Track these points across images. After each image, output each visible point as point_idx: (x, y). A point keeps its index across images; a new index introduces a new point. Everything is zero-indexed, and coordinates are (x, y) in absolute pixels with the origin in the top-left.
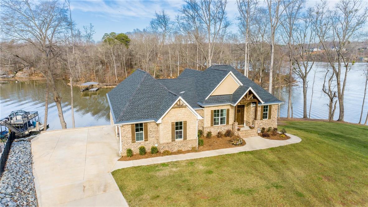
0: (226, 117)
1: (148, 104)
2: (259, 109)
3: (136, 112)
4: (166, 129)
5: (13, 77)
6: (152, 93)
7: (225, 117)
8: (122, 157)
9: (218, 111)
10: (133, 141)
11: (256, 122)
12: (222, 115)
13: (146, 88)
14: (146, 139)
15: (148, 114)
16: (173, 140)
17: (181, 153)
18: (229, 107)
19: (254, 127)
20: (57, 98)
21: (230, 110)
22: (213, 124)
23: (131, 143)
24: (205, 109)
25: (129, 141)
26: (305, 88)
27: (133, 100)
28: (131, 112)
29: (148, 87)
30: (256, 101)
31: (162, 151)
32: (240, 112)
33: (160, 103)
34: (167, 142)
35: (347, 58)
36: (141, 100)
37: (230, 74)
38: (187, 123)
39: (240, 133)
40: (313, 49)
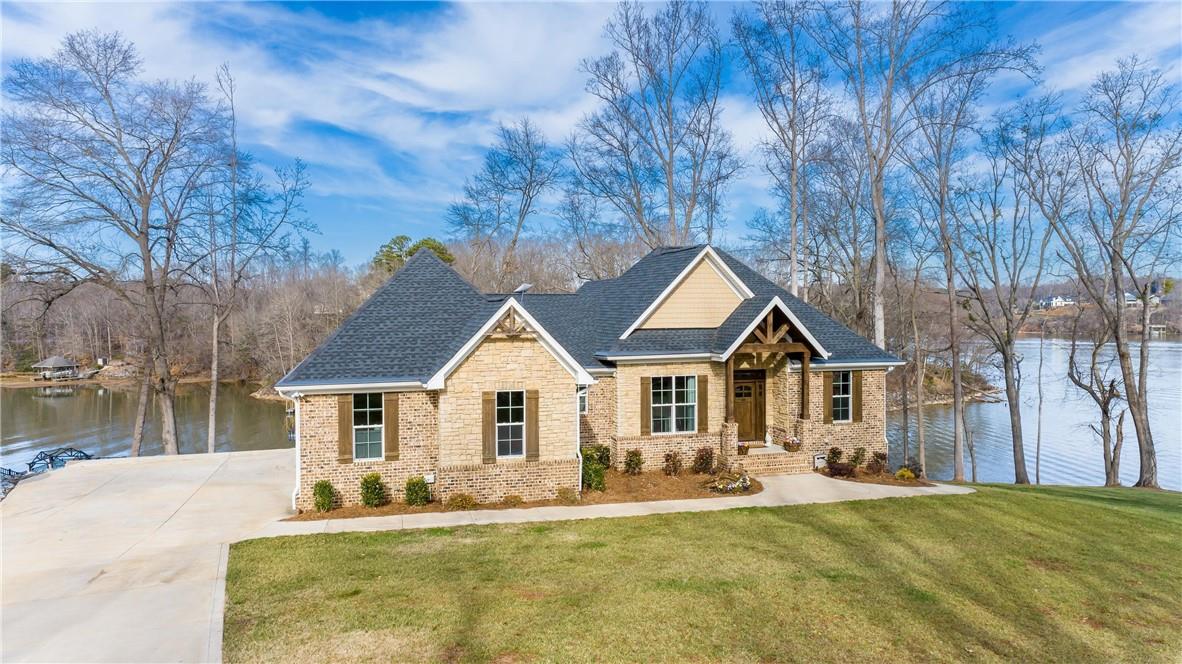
0: (696, 404)
1: (409, 335)
2: (816, 383)
3: (360, 355)
4: (463, 416)
5: (91, 377)
6: (429, 304)
7: (693, 407)
8: (301, 512)
9: (667, 381)
10: (345, 461)
11: (807, 425)
12: (681, 397)
13: (411, 290)
14: (391, 454)
15: (403, 362)
16: (488, 459)
17: (515, 506)
18: (705, 370)
19: (799, 445)
20: (163, 381)
21: (711, 379)
22: (648, 427)
23: (336, 463)
24: (620, 373)
25: (328, 455)
26: (1010, 381)
27: (360, 320)
28: (343, 354)
29: (416, 289)
30: (800, 348)
31: (445, 497)
32: (749, 395)
33: (450, 334)
34: (465, 463)
35: (1168, 328)
36: (388, 322)
37: (707, 255)
38: (540, 400)
39: (746, 461)
40: (1050, 299)
